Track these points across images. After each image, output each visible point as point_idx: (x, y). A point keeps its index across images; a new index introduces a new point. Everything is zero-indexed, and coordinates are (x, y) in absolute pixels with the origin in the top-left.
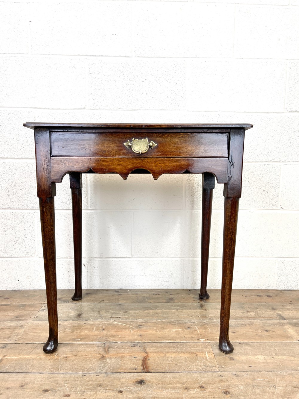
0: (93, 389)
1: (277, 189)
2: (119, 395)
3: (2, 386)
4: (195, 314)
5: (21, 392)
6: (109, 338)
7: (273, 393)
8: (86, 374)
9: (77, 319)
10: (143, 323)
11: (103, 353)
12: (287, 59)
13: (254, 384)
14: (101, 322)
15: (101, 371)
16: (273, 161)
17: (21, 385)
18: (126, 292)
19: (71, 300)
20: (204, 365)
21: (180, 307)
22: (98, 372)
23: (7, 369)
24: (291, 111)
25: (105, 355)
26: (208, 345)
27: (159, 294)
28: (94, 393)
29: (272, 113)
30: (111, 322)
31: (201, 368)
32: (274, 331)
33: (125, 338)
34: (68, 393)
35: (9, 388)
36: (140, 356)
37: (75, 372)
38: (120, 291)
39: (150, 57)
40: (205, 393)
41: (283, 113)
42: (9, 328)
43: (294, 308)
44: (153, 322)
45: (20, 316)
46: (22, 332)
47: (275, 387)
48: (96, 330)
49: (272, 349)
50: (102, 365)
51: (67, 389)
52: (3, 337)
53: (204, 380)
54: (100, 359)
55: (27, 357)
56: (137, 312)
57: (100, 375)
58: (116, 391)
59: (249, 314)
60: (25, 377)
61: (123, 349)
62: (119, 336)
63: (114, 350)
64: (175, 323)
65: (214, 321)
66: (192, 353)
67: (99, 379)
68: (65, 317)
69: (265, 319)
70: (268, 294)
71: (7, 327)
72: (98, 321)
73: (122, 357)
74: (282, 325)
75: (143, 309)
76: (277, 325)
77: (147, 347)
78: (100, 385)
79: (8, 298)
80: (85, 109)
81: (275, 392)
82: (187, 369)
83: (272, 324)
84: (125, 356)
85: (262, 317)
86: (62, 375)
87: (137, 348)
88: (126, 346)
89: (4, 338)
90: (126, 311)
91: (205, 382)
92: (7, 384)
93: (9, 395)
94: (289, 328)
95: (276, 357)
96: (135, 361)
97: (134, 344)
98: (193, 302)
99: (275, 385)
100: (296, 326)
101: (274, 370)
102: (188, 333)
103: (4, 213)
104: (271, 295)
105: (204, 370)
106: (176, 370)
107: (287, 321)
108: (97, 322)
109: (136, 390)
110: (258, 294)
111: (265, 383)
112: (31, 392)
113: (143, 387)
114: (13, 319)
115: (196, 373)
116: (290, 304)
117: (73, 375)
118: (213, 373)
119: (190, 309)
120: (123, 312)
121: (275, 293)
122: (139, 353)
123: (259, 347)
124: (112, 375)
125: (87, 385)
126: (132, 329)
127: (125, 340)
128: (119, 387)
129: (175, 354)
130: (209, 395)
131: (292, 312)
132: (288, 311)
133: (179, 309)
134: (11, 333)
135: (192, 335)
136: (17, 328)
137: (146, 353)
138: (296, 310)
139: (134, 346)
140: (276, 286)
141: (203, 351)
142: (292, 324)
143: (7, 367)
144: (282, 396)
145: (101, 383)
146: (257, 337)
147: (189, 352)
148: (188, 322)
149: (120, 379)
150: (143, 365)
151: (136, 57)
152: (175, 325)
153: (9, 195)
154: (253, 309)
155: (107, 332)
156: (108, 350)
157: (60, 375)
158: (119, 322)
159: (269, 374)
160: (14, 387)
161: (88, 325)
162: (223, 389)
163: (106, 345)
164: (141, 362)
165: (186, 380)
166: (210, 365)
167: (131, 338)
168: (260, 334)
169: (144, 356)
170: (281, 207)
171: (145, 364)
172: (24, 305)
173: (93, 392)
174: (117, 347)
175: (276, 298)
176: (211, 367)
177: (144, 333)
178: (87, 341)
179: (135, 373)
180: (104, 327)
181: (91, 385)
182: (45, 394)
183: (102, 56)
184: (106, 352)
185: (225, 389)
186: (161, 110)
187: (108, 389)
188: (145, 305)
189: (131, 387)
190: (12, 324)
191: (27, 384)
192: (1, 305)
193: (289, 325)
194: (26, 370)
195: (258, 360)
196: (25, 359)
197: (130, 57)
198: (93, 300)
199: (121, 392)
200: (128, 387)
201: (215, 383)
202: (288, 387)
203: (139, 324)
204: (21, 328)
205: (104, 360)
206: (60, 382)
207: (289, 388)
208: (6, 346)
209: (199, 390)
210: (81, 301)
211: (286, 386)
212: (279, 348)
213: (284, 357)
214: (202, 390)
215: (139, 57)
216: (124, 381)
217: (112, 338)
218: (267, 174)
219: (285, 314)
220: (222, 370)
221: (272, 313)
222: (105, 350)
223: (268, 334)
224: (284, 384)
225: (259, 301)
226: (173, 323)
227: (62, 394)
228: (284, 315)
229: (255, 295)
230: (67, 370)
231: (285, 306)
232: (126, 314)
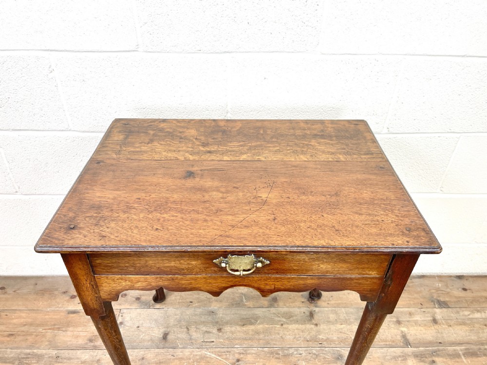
4: (303, 334)
9: (162, 346)
10: (241, 355)
14: (191, 353)
19: (153, 302)
21: (285, 319)
29: (470, 56)
30: (204, 352)
43: (423, 319)
44: (253, 351)
45: (93, 338)
56: (233, 329)
64: (280, 354)
65: (326, 351)
68: (148, 341)
72: (187, 350)
74: (404, 357)
75: (240, 323)
76: (400, 359)
80: (137, 51)
90: (221, 327)
98: (301, 306)
100: (421, 361)
107: (412, 348)
108: (187, 352)
114: (86, 343)
116: (419, 310)
119: (297, 322)
120: (216, 330)
131: (419, 328)
132: (415, 328)
133: (284, 323)
142: (417, 356)
148: (295, 353)
152: (279, 358)
158: (212, 352)
161: (177, 359)
170: (441, 190)
186: (273, 52)
188: (244, 312)
190: (87, 356)
192: (68, 313)
198: (179, 302)
203: (237, 356)
210: (165, 304)
221: (396, 331)
226: (277, 356)
228: (409, 335)
231: (414, 314)
232: (220, 334)
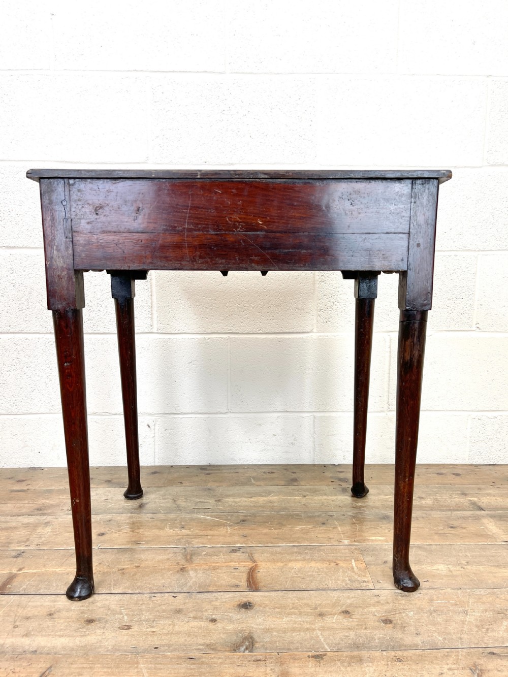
0: (168, 618)
1: (470, 297)
2: (211, 625)
3: (18, 615)
4: (334, 502)
5: (48, 623)
6: (193, 540)
7: (463, 622)
8: (156, 595)
9: (137, 512)
10: (248, 517)
11: (183, 562)
12: (488, 76)
13: (432, 608)
14: (178, 517)
15: (180, 590)
16: (464, 249)
17: (49, 613)
18: (219, 470)
20: (349, 580)
21: (308, 492)
22: (176, 591)
23: (25, 589)
24: (494, 164)
25: (187, 565)
26: (356, 549)
27: (273, 473)
28: (170, 622)
29: (462, 167)
30: (195, 516)
31: (344, 584)
32: (465, 528)
33: (218, 540)
34: (127, 624)
35: (29, 617)
36: (244, 567)
37: (137, 592)
38: (208, 468)
39: (256, 74)
40: (352, 621)
41: (481, 167)
42: (27, 526)
43: (497, 492)
44: (264, 515)
45: (43, 508)
46: (48, 532)
47: (466, 613)
48: (170, 529)
49: (461, 554)
50: (183, 581)
51: (126, 617)
52: (16, 541)
53: (349, 601)
54: (178, 572)
55: (58, 570)
56: (237, 499)
57: (179, 596)
58: (206, 619)
59: (423, 502)
60: (55, 601)
61: (216, 557)
62: (209, 537)
63: (200, 557)
64: (301, 516)
66: (329, 561)
67: (178, 601)
68: (119, 509)
69: (450, 510)
70: (456, 471)
71: (23, 524)
72: (173, 514)
73: (215, 568)
74: (478, 518)
75: (247, 496)
76: (470, 518)
77: (255, 553)
78: (179, 611)
79: (23, 481)
80: (147, 163)
81: (466, 621)
82: (321, 586)
83: (460, 518)
84: (219, 567)
85: (445, 506)
86: (117, 597)
87: (238, 554)
88: (221, 552)
89: (19, 542)
90: (220, 499)
91: (350, 605)
92: (25, 611)
93: (31, 629)
94: (490, 524)
95: (468, 567)
96: (236, 574)
97: (233, 548)
98: (329, 484)
99: (467, 611)
100: (501, 521)
101: (465, 587)
102: (323, 531)
103: (12, 339)
104: (459, 472)
105: (349, 586)
106: (303, 587)
107: (486, 512)
108: (172, 516)
109: (238, 617)
110: (439, 472)
111: (449, 608)
112: (66, 624)
113: (250, 613)
114: (32, 512)
115: (336, 592)
116: (491, 487)
117: (135, 596)
118: (364, 591)
119: (325, 494)
120: (214, 501)
121: (466, 470)
122: (242, 562)
123: (440, 551)
124: (199, 596)
125: (158, 611)
126: (230, 526)
127: (218, 543)
128: (209, 614)
129: (301, 563)
130: (357, 625)
131: (494, 498)
132: (488, 498)
133: (307, 495)
134: (31, 534)
135: (329, 535)
136: (40, 527)
137: (254, 561)
138: (502, 496)
139: (234, 551)
140: (469, 459)
141: (347, 558)
142: (495, 517)
143: (25, 587)
144: (477, 626)
145: (181, 607)
146: (436, 537)
147: (324, 561)
148: (323, 515)
149: (212, 601)
150: (248, 580)
151: (232, 73)
152: (301, 519)
153: (21, 309)
154: (430, 494)
155: (188, 531)
156: (191, 558)
157: (113, 596)
158: (208, 516)
159: (457, 593)
160: (38, 616)
161: (157, 520)
162: (380, 615)
163: (188, 550)
164: (245, 576)
165: (320, 602)
166: (359, 579)
167: (228, 539)
168: (442, 532)
169: (251, 566)
170: (478, 328)
171: (253, 578)
172: (50, 491)
173: (167, 622)
174: (206, 554)
175: (468, 477)
176: (359, 582)
177: (250, 532)
178: (156, 544)
179: (236, 593)
180: (183, 524)
181: (164, 611)
182: (89, 627)
183: (174, 71)
184: (187, 560)
185: (384, 616)
187: (192, 616)
188: (252, 489)
189: (231, 613)
190: (32, 520)
191: (59, 611)
192: (12, 492)
193: (490, 519)
194: (56, 589)
195: (438, 572)
196: (55, 573)
197: (222, 73)
198: (164, 483)
199: (213, 621)
200: (226, 614)
201: (367, 607)
202: (487, 613)
203: (241, 518)
204: (47, 526)
205: (185, 573)
206: (113, 607)
207: (489, 615)
208: (23, 554)
209: (340, 617)
211: (486, 610)
212: (474, 554)
213: (481, 568)
214: (345, 617)
215: (237, 73)
216: (218, 604)
217: (197, 540)
218: (454, 272)
219: (484, 501)
220: (378, 586)
221: (461, 500)
222: (186, 558)
223: (455, 532)
224: (481, 608)
225: (440, 481)
226: (297, 517)
227: (117, 625)
228: (481, 502)
229: (433, 473)
230: (125, 588)
231: (484, 489)
232: (220, 503)
